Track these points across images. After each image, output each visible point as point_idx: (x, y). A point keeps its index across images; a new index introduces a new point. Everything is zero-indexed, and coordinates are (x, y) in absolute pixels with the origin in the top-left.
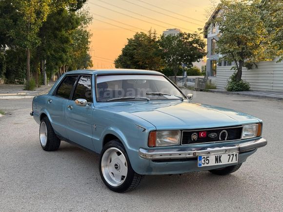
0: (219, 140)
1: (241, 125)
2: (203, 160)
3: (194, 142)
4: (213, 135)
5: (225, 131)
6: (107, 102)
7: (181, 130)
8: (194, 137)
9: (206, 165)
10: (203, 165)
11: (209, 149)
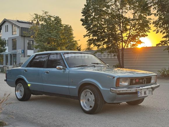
0: (143, 84)
1: (150, 76)
2: (140, 93)
3: (134, 84)
4: (141, 81)
5: (145, 79)
6: (75, 67)
7: (130, 78)
8: (134, 82)
9: (141, 96)
10: (140, 96)
11: (141, 88)
